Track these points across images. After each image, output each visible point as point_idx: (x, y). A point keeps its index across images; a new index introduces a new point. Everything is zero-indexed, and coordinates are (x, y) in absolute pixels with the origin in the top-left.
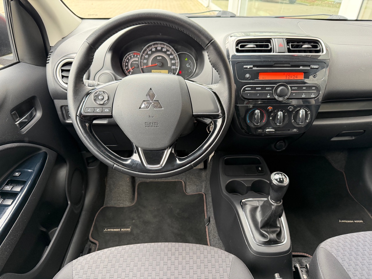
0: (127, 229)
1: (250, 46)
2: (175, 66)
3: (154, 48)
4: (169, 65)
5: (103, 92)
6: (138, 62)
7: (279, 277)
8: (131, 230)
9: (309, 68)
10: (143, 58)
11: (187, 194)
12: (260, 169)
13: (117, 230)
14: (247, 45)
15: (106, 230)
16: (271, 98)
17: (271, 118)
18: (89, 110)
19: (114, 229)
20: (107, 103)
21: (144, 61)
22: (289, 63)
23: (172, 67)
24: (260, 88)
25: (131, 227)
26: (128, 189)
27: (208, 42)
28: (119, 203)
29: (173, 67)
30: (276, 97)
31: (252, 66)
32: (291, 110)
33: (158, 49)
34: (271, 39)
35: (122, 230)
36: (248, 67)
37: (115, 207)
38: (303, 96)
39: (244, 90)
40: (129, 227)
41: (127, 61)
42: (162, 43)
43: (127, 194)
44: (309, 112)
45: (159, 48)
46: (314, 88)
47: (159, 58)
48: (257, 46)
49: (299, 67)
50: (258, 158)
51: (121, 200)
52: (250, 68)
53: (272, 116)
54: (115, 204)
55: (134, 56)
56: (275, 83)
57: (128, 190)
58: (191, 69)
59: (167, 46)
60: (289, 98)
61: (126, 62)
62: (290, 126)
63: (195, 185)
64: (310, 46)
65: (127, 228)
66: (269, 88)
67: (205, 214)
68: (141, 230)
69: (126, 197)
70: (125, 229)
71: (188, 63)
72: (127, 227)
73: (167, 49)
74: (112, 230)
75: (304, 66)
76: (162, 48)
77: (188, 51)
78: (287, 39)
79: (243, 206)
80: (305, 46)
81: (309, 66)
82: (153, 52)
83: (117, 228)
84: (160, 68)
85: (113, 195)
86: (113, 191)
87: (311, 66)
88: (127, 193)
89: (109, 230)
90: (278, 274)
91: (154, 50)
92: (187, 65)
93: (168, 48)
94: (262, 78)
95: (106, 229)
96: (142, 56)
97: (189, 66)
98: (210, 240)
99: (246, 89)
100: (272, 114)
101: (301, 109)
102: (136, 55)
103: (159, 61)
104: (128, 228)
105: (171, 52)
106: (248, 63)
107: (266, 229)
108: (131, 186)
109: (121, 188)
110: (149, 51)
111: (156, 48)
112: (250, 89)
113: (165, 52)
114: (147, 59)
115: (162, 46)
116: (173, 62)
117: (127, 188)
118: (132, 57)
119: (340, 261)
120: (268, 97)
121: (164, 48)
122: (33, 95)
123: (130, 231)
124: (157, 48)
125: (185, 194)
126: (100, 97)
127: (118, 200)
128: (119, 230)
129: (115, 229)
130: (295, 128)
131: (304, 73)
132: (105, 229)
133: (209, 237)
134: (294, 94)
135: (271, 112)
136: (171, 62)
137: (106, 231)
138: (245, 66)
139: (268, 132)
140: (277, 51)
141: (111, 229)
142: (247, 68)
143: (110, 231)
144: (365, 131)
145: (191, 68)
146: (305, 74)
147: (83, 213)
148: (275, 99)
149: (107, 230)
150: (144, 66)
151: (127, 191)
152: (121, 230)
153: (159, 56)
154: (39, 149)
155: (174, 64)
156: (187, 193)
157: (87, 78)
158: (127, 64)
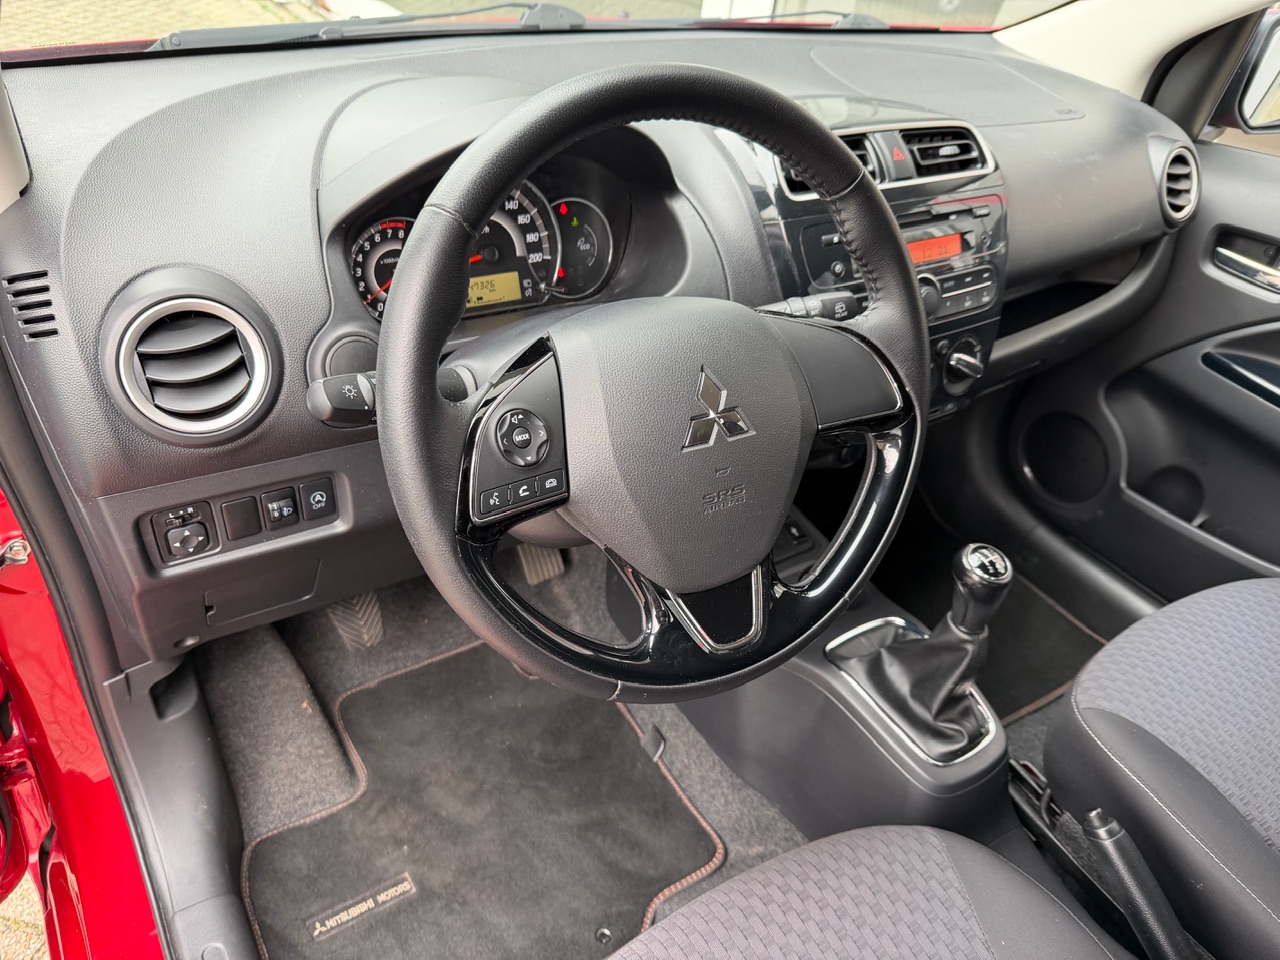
0: (400, 888)
2: (541, 254)
4: (519, 251)
8: (419, 882)
11: (531, 677)
12: (794, 531)
13: (363, 907)
15: (323, 929)
18: (496, 501)
19: (345, 909)
23: (531, 256)
25: (407, 875)
26: (320, 744)
28: (306, 804)
29: (535, 258)
34: (865, 134)
35: (381, 898)
37: (300, 828)
38: (966, 305)
40: (399, 877)
41: (360, 258)
43: (323, 761)
44: (978, 348)
54: (289, 815)
55: (383, 234)
57: (320, 747)
58: (593, 256)
60: (939, 316)
61: (357, 263)
65: (395, 885)
67: (629, 723)
68: (453, 868)
69: (324, 773)
70: (392, 892)
71: (583, 235)
72: (393, 881)
74: (344, 917)
83: (360, 898)
84: (490, 267)
85: (266, 785)
86: (261, 773)
88: (323, 756)
89: (331, 923)
92: (579, 243)
95: (318, 925)
97: (588, 246)
98: (690, 799)
102: (390, 231)
104: (404, 880)
105: (520, 203)
108: (325, 727)
109: (291, 750)
116: (531, 238)
117: (316, 740)
118: (377, 238)
123: (414, 890)
125: (527, 679)
127: (296, 798)
128: (370, 903)
129: (351, 906)
130: (951, 399)
132: (315, 929)
133: (683, 790)
134: (948, 304)
136: (525, 238)
137: (321, 932)
140: (894, 176)
141: (337, 917)
143: (338, 926)
145: (592, 252)
149: (323, 925)
151: (321, 752)
152: (376, 902)
155: (533, 248)
156: (530, 674)
158: (359, 271)
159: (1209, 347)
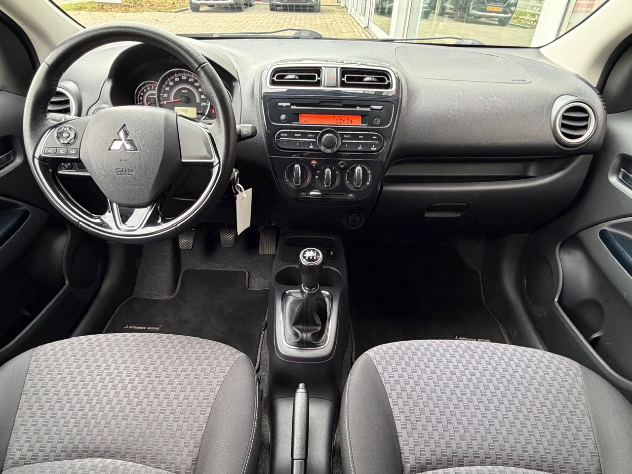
0: (156, 329)
1: (290, 76)
2: (206, 103)
4: (198, 101)
5: (70, 128)
6: (155, 96)
7: (304, 387)
8: (161, 329)
9: (369, 109)
10: (162, 90)
11: (249, 289)
12: (332, 253)
13: (141, 328)
14: (287, 75)
16: (315, 149)
17: (317, 177)
18: (50, 151)
19: (137, 326)
20: (74, 143)
21: (165, 94)
22: (341, 102)
24: (300, 135)
25: (161, 326)
27: (197, 66)
28: (153, 294)
29: (203, 104)
30: (322, 148)
31: (289, 104)
32: (342, 166)
33: (182, 78)
34: (320, 67)
35: (149, 328)
36: (284, 105)
38: (359, 148)
39: (279, 136)
40: (158, 325)
41: (142, 94)
44: (369, 172)
45: (184, 78)
46: (375, 137)
47: (184, 91)
48: (301, 77)
49: (356, 108)
50: (333, 239)
51: (156, 291)
52: (287, 106)
53: (319, 175)
54: (148, 295)
55: (150, 87)
56: (321, 129)
59: (194, 75)
60: (339, 150)
61: (141, 96)
62: (343, 189)
63: (263, 277)
64: (375, 80)
65: (156, 327)
66: (311, 135)
69: (164, 287)
70: (152, 328)
72: (156, 325)
73: (194, 79)
74: (135, 328)
75: (361, 106)
76: (188, 78)
78: (342, 68)
79: (284, 297)
80: (368, 79)
81: (368, 106)
82: (176, 83)
83: (143, 325)
84: (185, 104)
85: (145, 283)
87: (371, 106)
89: (131, 327)
90: (304, 384)
91: (177, 79)
93: (196, 78)
94: (304, 121)
96: (161, 87)
99: (282, 135)
100: (318, 172)
101: (357, 166)
102: (152, 86)
103: (183, 95)
106: (284, 100)
107: (300, 327)
108: (171, 273)
110: (171, 81)
111: (180, 77)
112: (287, 135)
113: (192, 84)
114: (169, 93)
115: (187, 75)
118: (148, 89)
119: (380, 371)
120: (311, 147)
121: (191, 78)
122: (9, 133)
123: (158, 331)
125: (247, 288)
126: (65, 135)
127: (152, 291)
128: (145, 328)
129: (139, 326)
130: (351, 192)
131: (362, 116)
132: (126, 326)
134: (347, 146)
135: (317, 168)
136: (200, 96)
137: (126, 328)
138: (279, 104)
139: (312, 195)
140: (325, 86)
142: (282, 106)
143: (132, 329)
144: (468, 204)
146: (364, 117)
147: (97, 302)
148: (320, 151)
149: (128, 327)
150: (163, 102)
152: (147, 328)
153: (184, 89)
154: (17, 206)
155: (202, 100)
157: (76, 114)
158: (141, 98)
159: (605, 226)
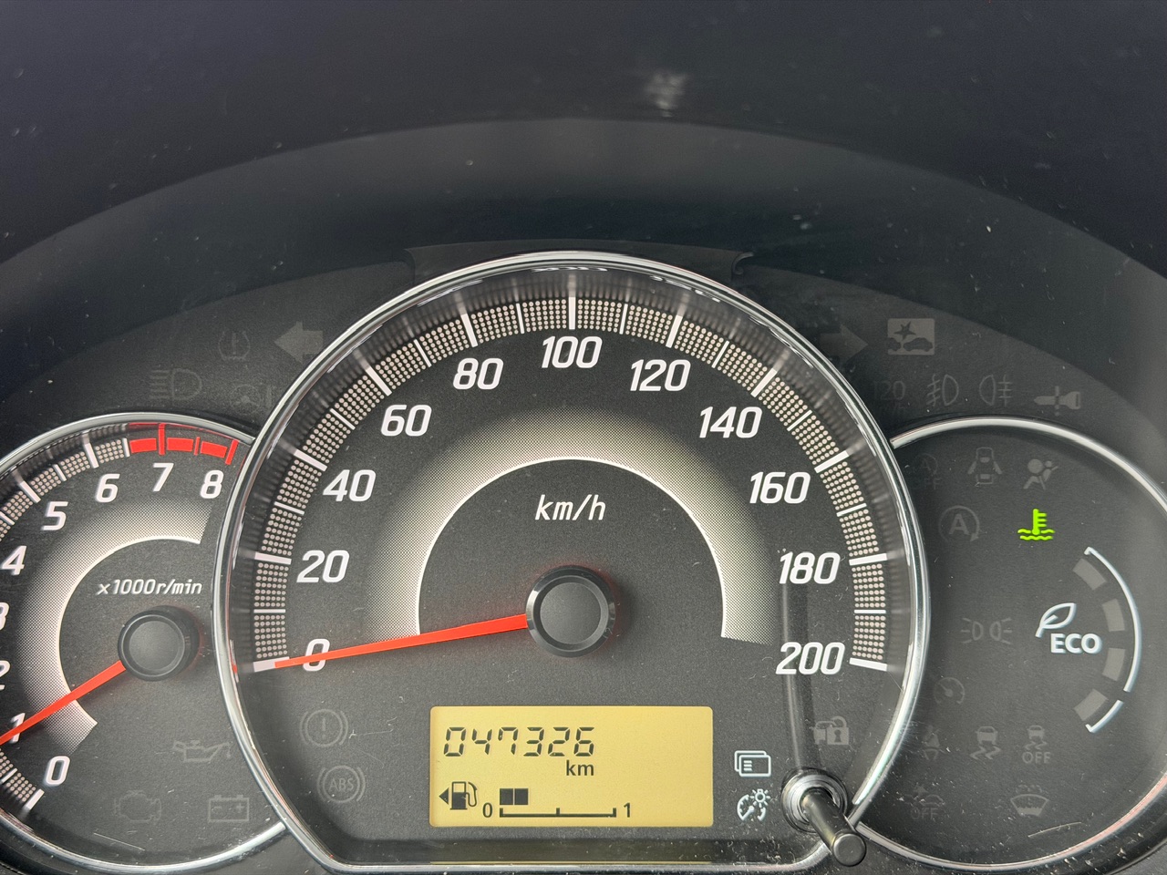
3: (481, 353)
6: (193, 587)
10: (289, 507)
21: (313, 554)
33: (551, 356)
42: (618, 274)
45: (571, 353)
47: (564, 510)
55: (135, 477)
59: (701, 313)
73: (700, 370)
76: (622, 350)
77: (1071, 401)
82: (463, 421)
91: (472, 376)
93: (723, 355)
96: (273, 474)
97: (1092, 644)
102: (163, 471)
103: (564, 558)
105: (771, 419)
110: (406, 393)
111: (522, 351)
113: (670, 417)
114: (366, 531)
115: (626, 318)
116: (801, 567)
118: (106, 489)
121: (651, 346)
124: (532, 344)
136: (775, 566)
145: (1112, 671)
150: (296, 649)
153: (569, 479)
